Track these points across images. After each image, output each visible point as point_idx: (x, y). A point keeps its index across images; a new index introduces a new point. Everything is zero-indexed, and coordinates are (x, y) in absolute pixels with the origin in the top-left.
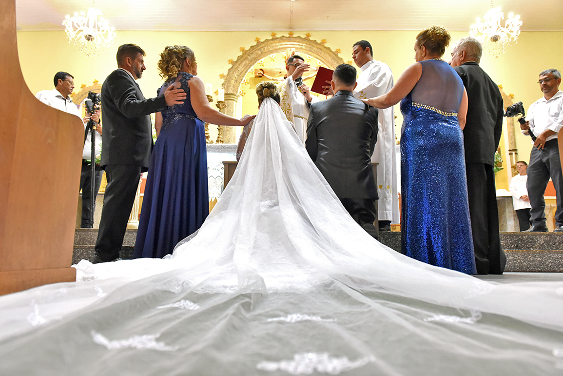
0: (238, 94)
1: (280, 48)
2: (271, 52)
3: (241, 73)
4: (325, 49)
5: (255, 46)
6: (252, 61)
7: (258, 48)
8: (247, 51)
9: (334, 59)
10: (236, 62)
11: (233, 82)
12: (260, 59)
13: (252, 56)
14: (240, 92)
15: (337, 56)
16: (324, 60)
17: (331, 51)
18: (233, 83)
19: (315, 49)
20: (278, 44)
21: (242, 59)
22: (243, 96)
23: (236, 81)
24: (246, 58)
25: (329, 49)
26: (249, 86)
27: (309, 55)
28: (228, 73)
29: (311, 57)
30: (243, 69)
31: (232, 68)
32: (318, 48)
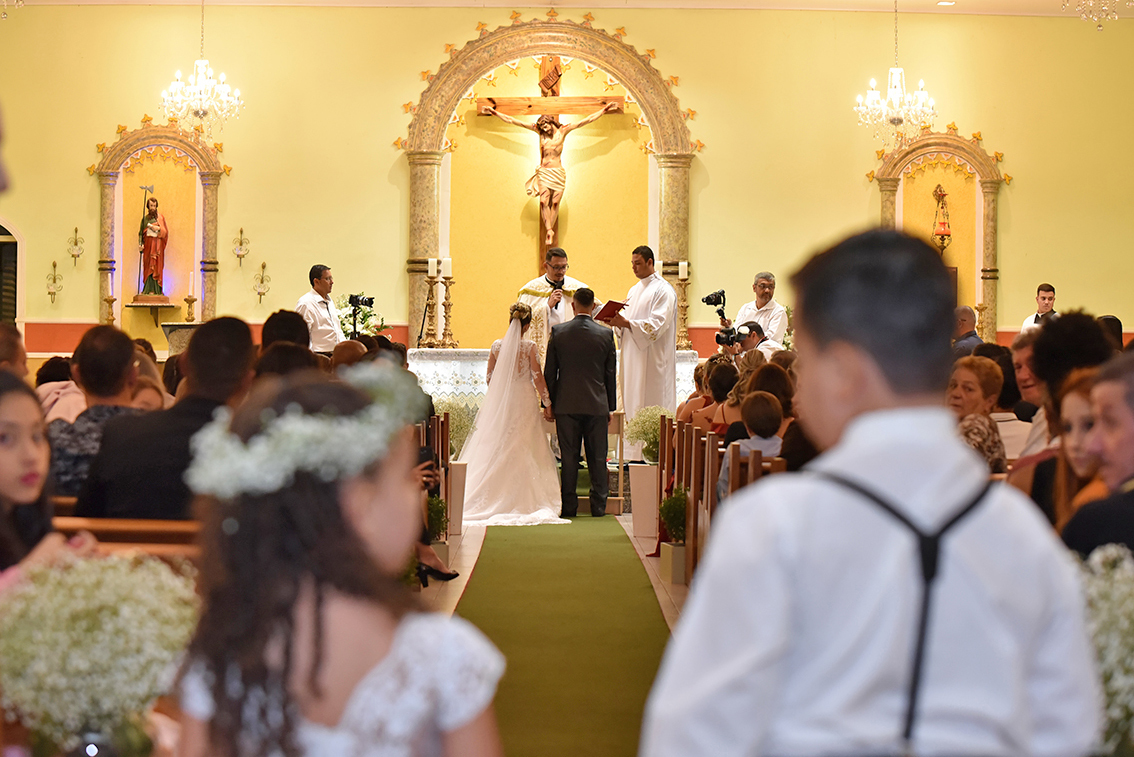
0: (443, 147)
1: (529, 47)
2: (511, 56)
3: (448, 102)
4: (623, 51)
5: (477, 41)
6: (470, 74)
7: (483, 46)
8: (461, 52)
9: (640, 71)
10: (438, 77)
11: (431, 120)
12: (488, 70)
13: (471, 64)
14: (447, 143)
15: (647, 65)
16: (620, 75)
17: (636, 55)
18: (433, 124)
19: (602, 49)
20: (524, 38)
21: (451, 70)
22: (451, 151)
23: (438, 119)
24: (458, 70)
25: (631, 49)
26: (464, 129)
27: (590, 62)
28: (422, 101)
29: (594, 67)
30: (451, 93)
31: (429, 89)
32: (609, 48)
